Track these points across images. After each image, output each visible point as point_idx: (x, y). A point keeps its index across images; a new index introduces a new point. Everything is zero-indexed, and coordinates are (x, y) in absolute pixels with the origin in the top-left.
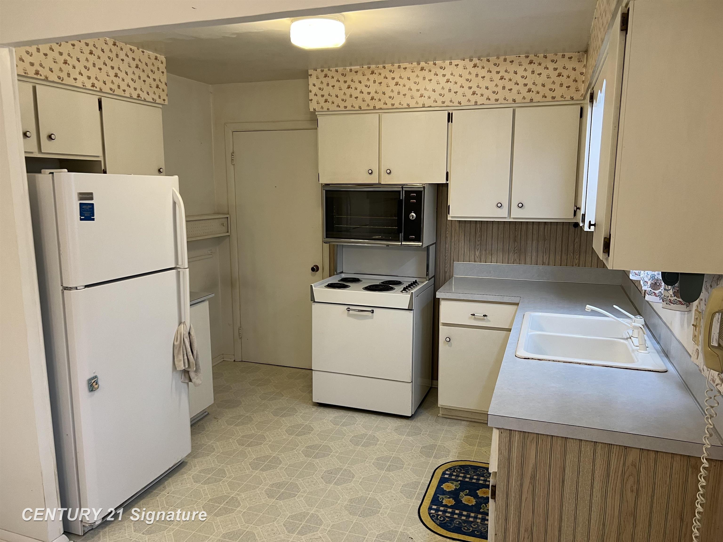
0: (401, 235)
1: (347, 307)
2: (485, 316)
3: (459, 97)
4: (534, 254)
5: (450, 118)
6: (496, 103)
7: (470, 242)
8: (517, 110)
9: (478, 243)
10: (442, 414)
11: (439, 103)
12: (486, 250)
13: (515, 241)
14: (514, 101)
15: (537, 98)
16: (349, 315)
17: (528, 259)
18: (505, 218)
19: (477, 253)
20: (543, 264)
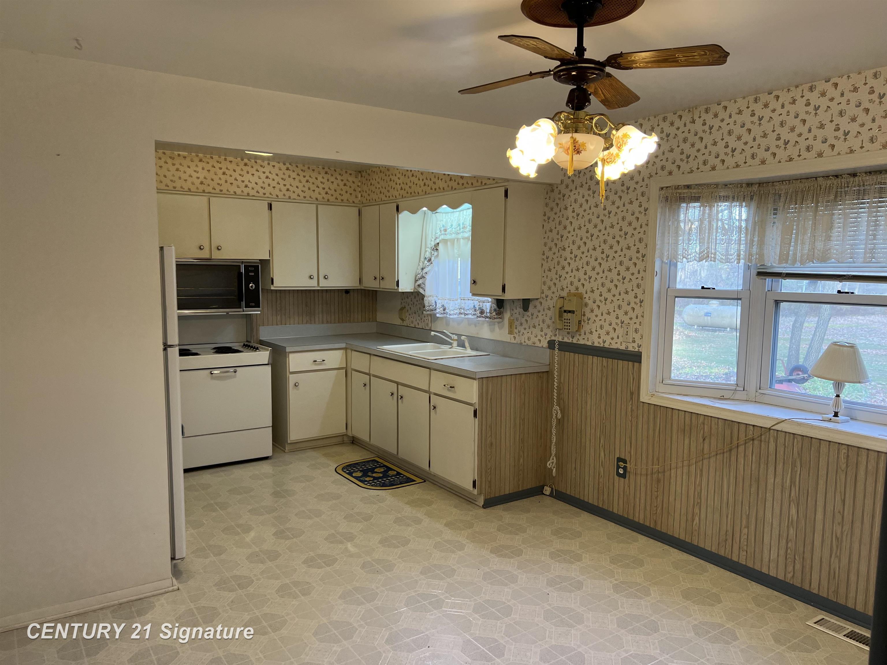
0: (243, 303)
1: (209, 371)
2: (323, 361)
3: (276, 192)
4: (321, 315)
5: (270, 207)
6: (304, 199)
7: (272, 308)
8: (319, 206)
9: (278, 309)
10: (288, 450)
11: (261, 194)
12: (285, 315)
13: (306, 306)
14: (317, 199)
15: (332, 199)
16: (212, 378)
17: (317, 319)
18: (314, 287)
19: (279, 317)
20: (327, 322)
